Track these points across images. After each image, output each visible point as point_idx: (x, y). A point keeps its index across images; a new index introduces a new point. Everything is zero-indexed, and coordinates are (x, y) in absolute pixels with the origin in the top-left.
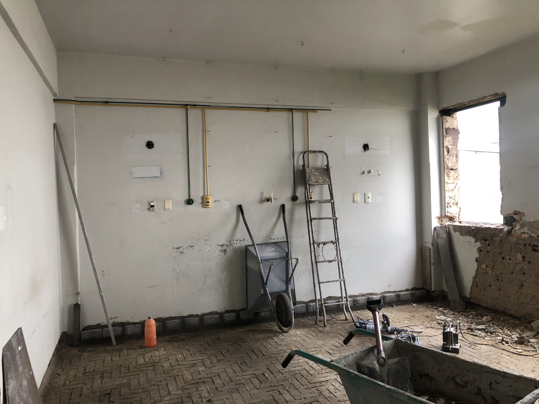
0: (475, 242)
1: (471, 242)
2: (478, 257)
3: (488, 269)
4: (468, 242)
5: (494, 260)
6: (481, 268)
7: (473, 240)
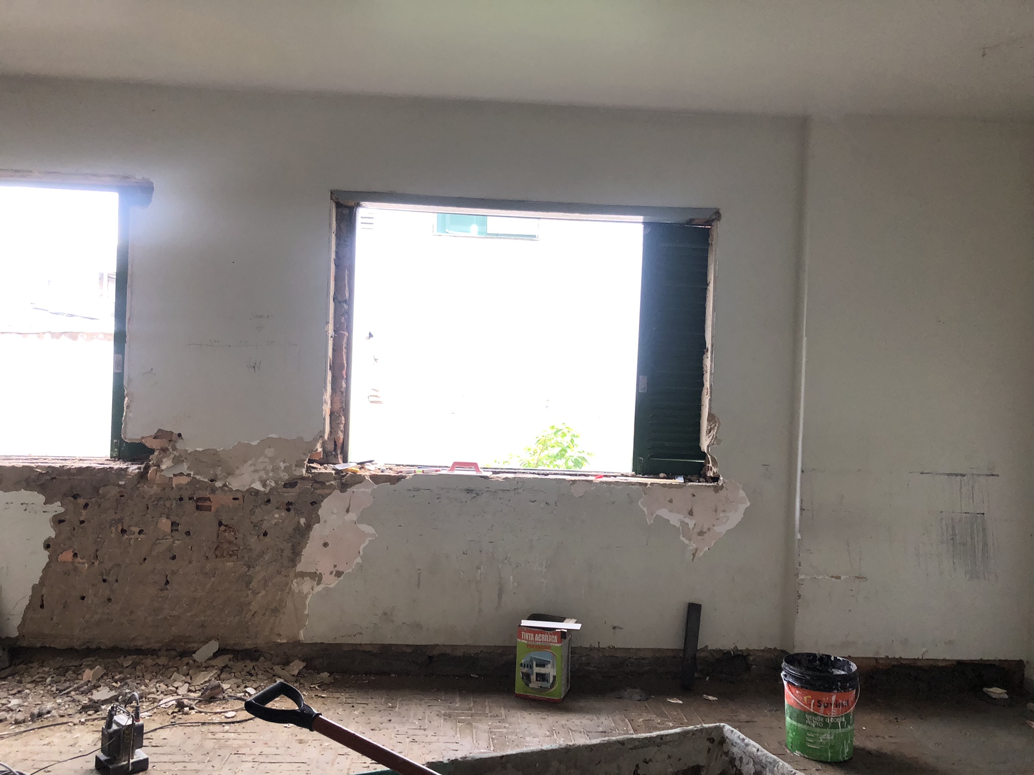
0: (45, 504)
1: (33, 504)
2: (53, 536)
3: (79, 559)
4: (22, 504)
5: (98, 538)
6: (59, 561)
7: (42, 498)
